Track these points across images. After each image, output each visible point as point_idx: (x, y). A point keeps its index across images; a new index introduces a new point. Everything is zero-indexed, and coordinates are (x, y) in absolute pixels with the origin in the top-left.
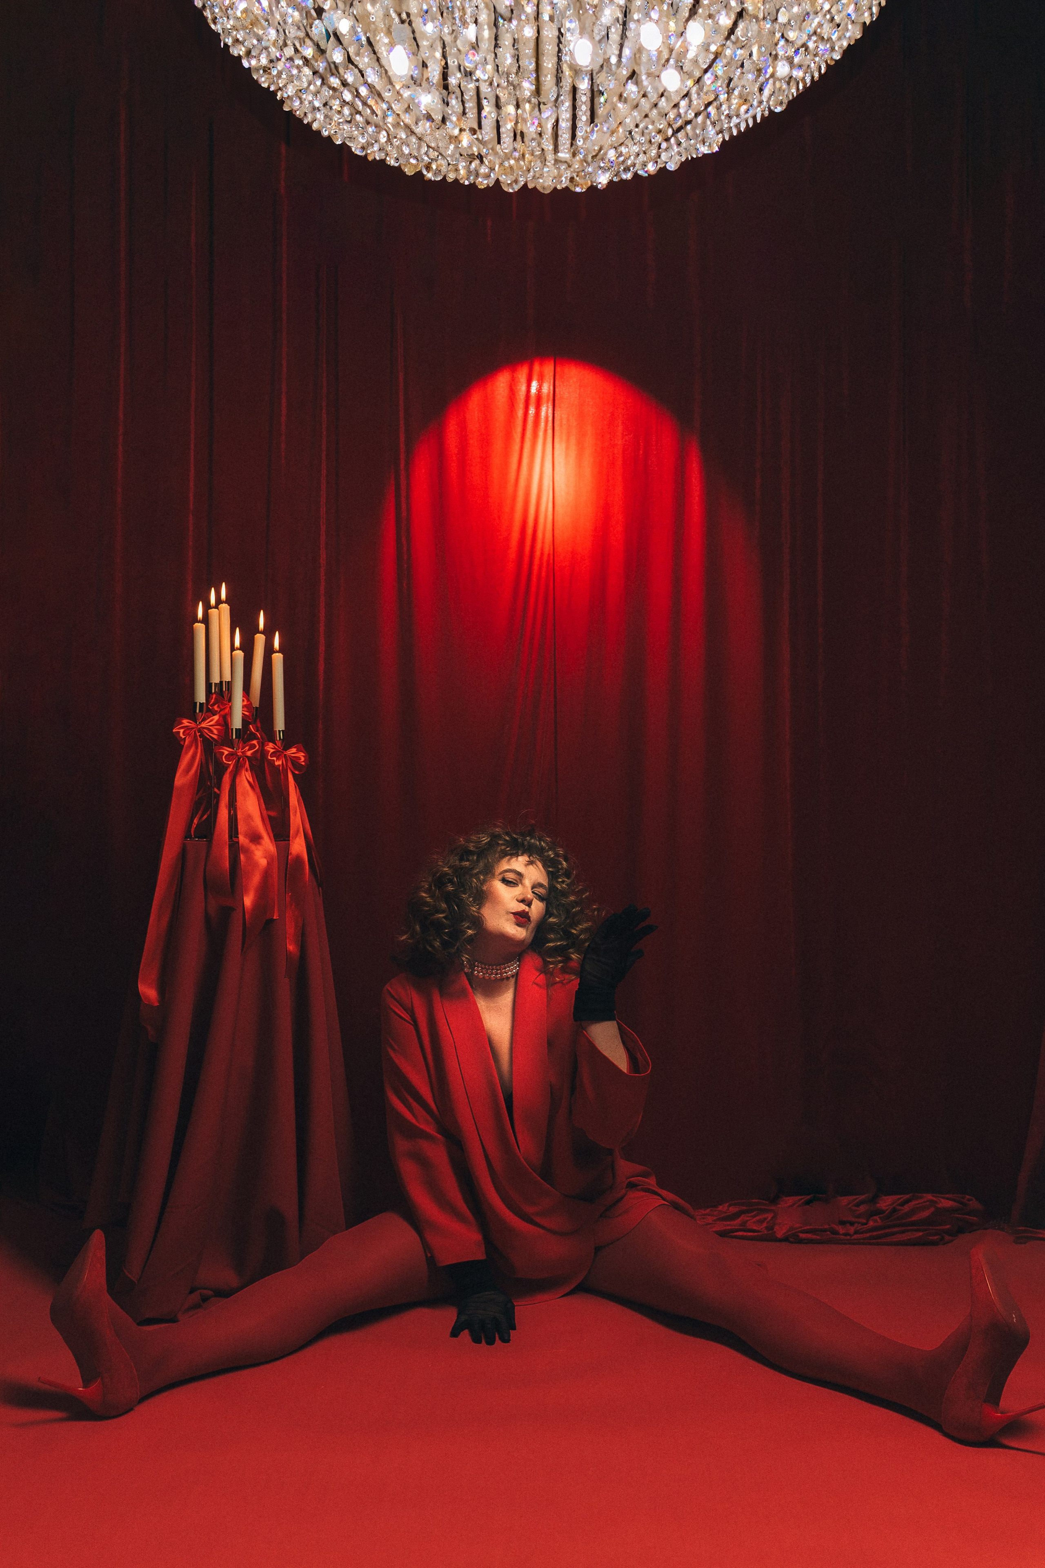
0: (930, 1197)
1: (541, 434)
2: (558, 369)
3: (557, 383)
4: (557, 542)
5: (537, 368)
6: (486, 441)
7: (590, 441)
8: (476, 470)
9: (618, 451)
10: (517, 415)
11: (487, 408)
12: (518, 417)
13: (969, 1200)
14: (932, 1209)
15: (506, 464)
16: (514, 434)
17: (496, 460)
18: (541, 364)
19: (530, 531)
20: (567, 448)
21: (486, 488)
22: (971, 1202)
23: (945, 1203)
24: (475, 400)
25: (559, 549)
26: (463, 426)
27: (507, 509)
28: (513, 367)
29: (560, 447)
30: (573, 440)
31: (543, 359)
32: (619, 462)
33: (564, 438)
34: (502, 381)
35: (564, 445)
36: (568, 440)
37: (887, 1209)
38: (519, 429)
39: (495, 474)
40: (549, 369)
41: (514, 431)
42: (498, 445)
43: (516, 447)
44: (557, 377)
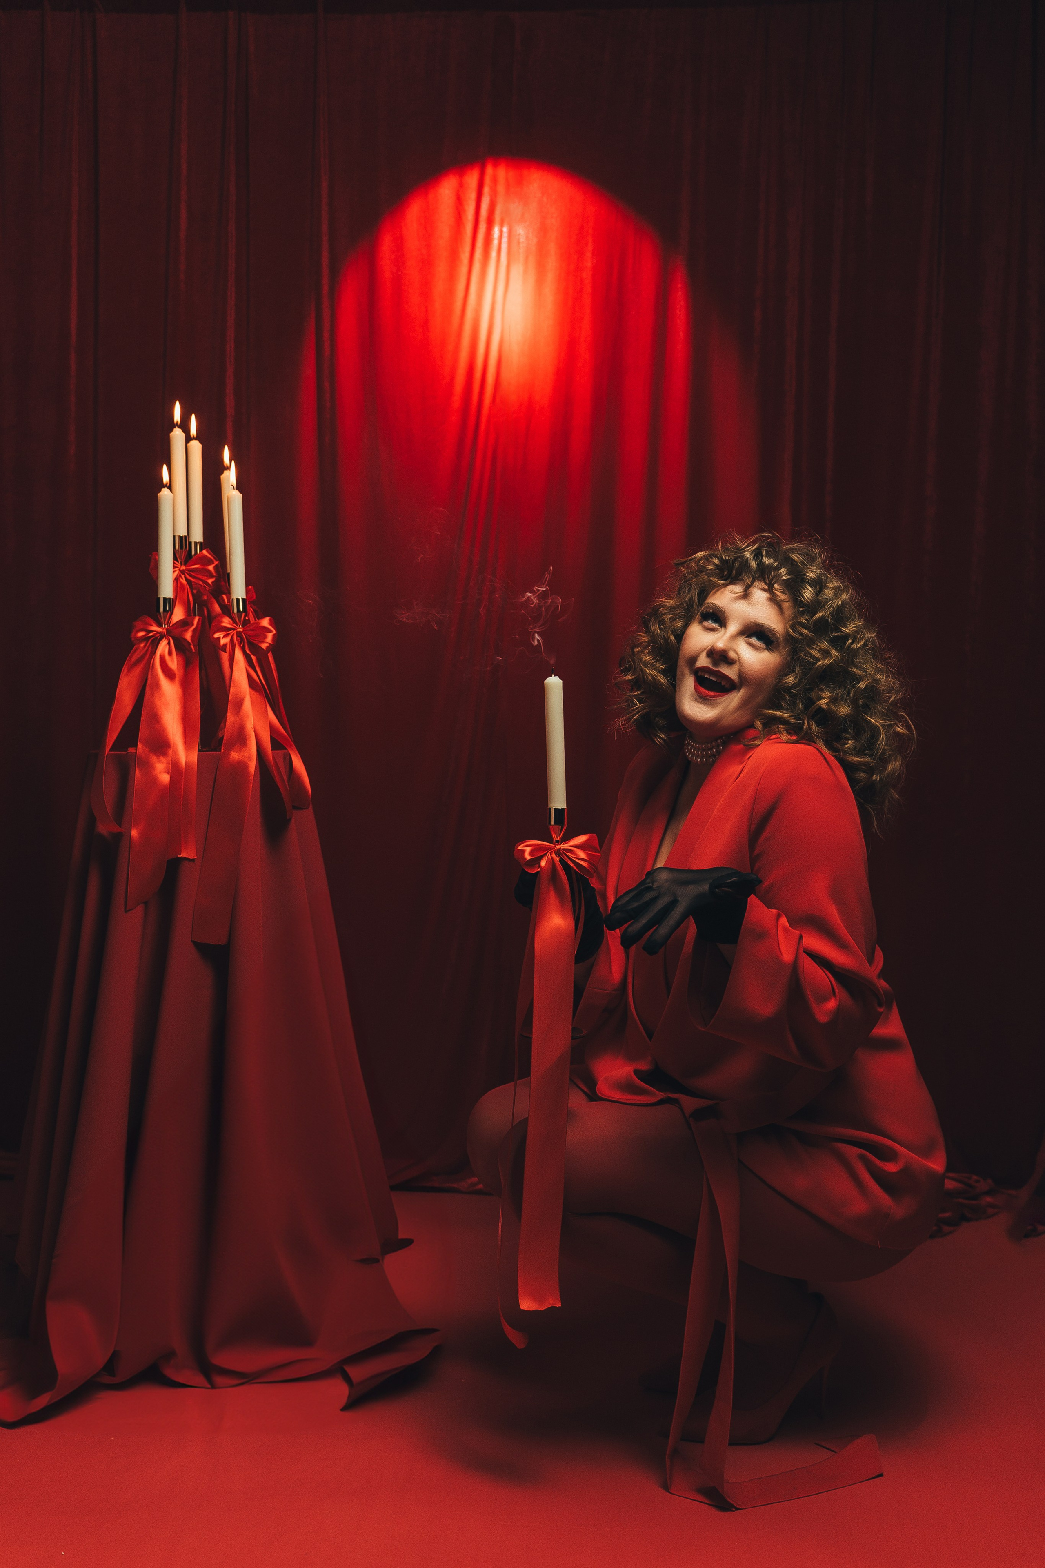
1: (494, 254)
5: (489, 170)
6: (427, 264)
7: (553, 263)
8: (414, 299)
9: (587, 275)
11: (428, 224)
12: (466, 232)
17: (439, 287)
18: (495, 166)
19: (478, 375)
21: (426, 324)
24: (414, 212)
26: (399, 244)
27: (451, 347)
28: (460, 167)
29: (517, 271)
32: (588, 289)
34: (446, 190)
35: (521, 267)
36: (526, 261)
38: (467, 248)
39: (438, 304)
40: (502, 173)
41: (461, 250)
42: (441, 268)
43: (464, 269)
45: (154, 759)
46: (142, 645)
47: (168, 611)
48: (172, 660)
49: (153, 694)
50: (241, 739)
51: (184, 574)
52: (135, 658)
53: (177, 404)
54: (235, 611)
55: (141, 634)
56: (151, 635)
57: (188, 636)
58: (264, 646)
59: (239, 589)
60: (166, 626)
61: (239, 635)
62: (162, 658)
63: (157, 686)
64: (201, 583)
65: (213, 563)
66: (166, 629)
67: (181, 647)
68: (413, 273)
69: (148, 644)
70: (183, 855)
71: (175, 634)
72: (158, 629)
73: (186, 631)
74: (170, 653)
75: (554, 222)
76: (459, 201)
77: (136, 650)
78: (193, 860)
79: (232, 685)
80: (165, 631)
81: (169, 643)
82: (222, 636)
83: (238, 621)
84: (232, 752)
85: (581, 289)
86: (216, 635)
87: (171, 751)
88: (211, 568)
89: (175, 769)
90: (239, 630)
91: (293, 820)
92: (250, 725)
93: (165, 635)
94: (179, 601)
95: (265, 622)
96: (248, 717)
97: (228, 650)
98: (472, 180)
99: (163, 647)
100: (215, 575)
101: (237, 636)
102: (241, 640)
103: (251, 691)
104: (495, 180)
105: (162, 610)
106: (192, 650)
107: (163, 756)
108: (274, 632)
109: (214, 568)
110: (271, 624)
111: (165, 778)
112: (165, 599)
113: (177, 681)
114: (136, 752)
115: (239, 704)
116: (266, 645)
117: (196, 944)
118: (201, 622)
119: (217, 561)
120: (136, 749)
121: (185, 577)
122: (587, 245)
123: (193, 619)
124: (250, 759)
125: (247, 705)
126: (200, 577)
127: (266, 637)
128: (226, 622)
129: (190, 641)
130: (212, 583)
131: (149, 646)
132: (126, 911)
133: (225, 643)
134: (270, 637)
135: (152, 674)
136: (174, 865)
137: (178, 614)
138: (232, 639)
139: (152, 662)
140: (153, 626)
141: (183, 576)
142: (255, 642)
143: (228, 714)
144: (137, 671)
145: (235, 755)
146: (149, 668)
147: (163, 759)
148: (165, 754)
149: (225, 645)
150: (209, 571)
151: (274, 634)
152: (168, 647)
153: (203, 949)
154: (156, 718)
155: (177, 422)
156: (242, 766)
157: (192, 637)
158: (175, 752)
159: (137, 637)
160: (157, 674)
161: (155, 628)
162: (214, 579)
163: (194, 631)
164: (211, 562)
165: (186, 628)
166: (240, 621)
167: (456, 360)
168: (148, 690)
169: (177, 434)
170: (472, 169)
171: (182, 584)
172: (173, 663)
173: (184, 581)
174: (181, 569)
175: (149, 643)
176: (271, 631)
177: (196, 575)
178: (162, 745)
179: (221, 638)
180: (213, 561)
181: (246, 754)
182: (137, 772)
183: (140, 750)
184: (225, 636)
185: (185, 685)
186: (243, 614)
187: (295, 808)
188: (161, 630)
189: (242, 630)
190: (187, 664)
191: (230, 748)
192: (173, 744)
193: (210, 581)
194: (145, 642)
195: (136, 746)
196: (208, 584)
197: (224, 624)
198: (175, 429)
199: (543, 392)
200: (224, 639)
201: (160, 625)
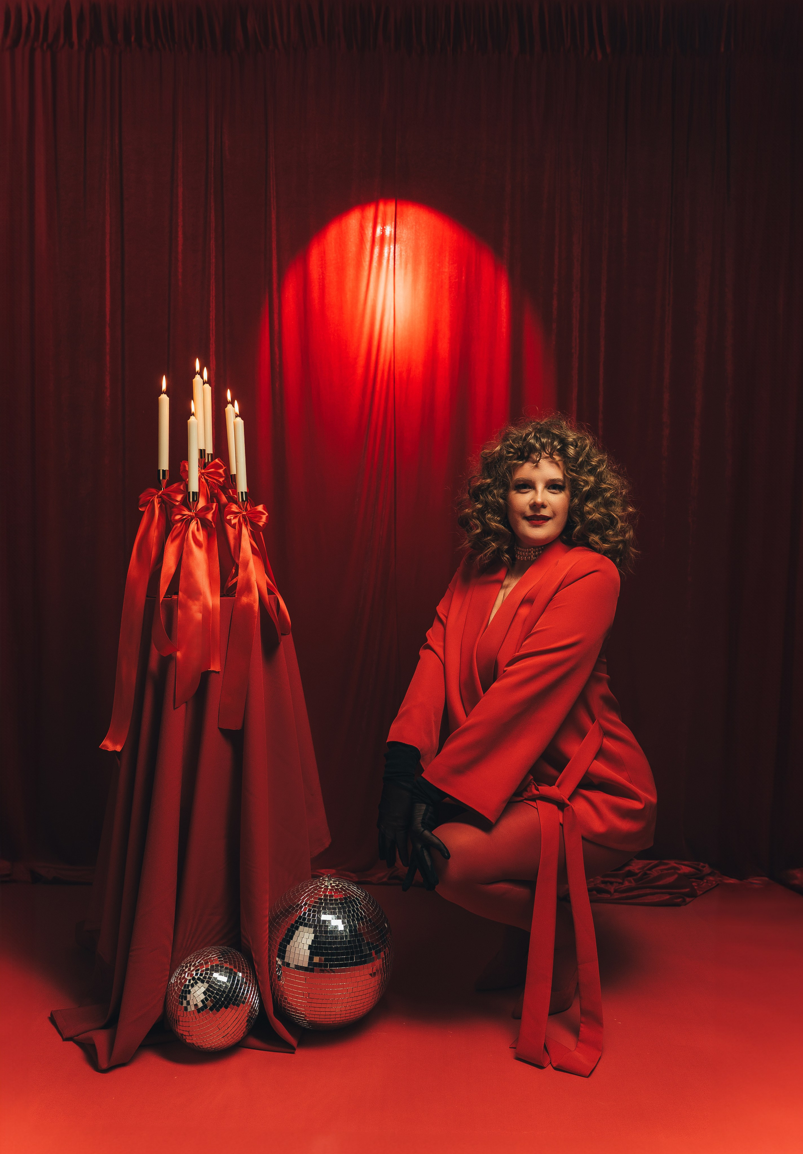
0: (673, 863)
1: (385, 263)
2: (399, 209)
3: (398, 219)
4: (397, 352)
5: (381, 207)
6: (341, 269)
7: (423, 269)
8: (333, 294)
9: (445, 277)
10: (366, 247)
11: (341, 242)
12: (366, 249)
13: (704, 867)
14: (676, 876)
15: (357, 287)
16: (364, 263)
17: (349, 284)
18: (385, 204)
19: (375, 343)
20: (406, 274)
21: (341, 309)
22: (704, 869)
23: (685, 869)
24: (332, 234)
25: (398, 358)
26: (323, 255)
27: (357, 325)
28: (362, 205)
29: (400, 273)
30: (410, 267)
31: (386, 200)
32: (446, 286)
33: (403, 265)
34: (353, 221)
35: (403, 272)
36: (406, 268)
37: (640, 872)
38: (367, 259)
39: (349, 295)
40: (391, 209)
41: (363, 260)
42: (351, 272)
43: (365, 273)
44: (398, 216)
45: (190, 603)
46: (179, 525)
47: (195, 501)
48: (200, 534)
49: (188, 558)
50: (248, 587)
51: (204, 475)
52: (175, 534)
53: (197, 360)
54: (241, 500)
55: (178, 517)
56: (184, 517)
57: (210, 516)
58: (261, 524)
59: (242, 486)
60: (194, 511)
61: (244, 516)
62: (193, 533)
63: (190, 552)
64: (215, 481)
65: (223, 468)
66: (195, 513)
67: (205, 524)
68: (332, 275)
69: (183, 525)
70: (212, 669)
71: (200, 515)
72: (189, 513)
73: (208, 513)
74: (198, 530)
75: (424, 242)
76: (362, 229)
77: (176, 528)
78: (218, 672)
79: (241, 551)
80: (194, 514)
81: (197, 523)
82: (232, 518)
83: (242, 507)
84: (242, 597)
85: (442, 287)
86: (228, 518)
87: (202, 598)
88: (221, 471)
89: (206, 611)
90: (243, 513)
91: (281, 643)
92: (254, 578)
93: (194, 518)
94: (201, 495)
95: (260, 508)
96: (252, 573)
97: (237, 527)
98: (370, 213)
99: (193, 526)
100: (224, 476)
101: (243, 518)
102: (245, 520)
103: (254, 556)
104: (385, 214)
105: (191, 500)
106: (213, 526)
107: (196, 600)
108: (267, 515)
109: (224, 471)
110: (264, 509)
111: (199, 616)
112: (193, 492)
113: (204, 548)
114: (178, 598)
115: (246, 564)
116: (263, 523)
117: (221, 730)
118: (217, 508)
119: (225, 466)
120: (178, 596)
121: (204, 477)
122: (445, 257)
123: (212, 505)
124: (255, 602)
125: (251, 565)
126: (215, 477)
127: (261, 518)
128: (234, 508)
129: (211, 520)
130: (223, 481)
131: (184, 525)
132: (174, 709)
133: (235, 523)
134: (264, 518)
135: (187, 544)
136: (206, 676)
137: (202, 503)
138: (239, 520)
139: (186, 536)
140: (185, 511)
141: (203, 477)
142: (255, 521)
143: (239, 571)
144: (177, 542)
145: (244, 600)
146: (184, 540)
147: (197, 603)
148: (198, 599)
149: (235, 524)
150: (220, 473)
151: (267, 516)
152: (196, 525)
153: (226, 733)
154: (190, 574)
155: (198, 371)
156: (250, 606)
157: (213, 518)
158: (205, 598)
159: (176, 519)
160: (190, 544)
161: (186, 512)
162: (223, 479)
163: (213, 513)
164: (222, 468)
165: (208, 512)
166: (244, 508)
167: (361, 333)
168: (184, 555)
169: (197, 379)
170: (370, 206)
171: (202, 482)
172: (201, 536)
173: (204, 480)
174: (202, 472)
175: (184, 523)
176: (264, 514)
177: (212, 477)
178: (194, 593)
179: (232, 519)
180: (222, 467)
181: (252, 599)
182: (179, 612)
183: (181, 597)
184: (235, 518)
185: (209, 551)
186: (246, 502)
187: (282, 634)
188: (191, 514)
189: (245, 514)
190: (209, 537)
191: (241, 594)
192: (203, 592)
193: (221, 480)
194: (181, 523)
195: (177, 593)
196: (220, 482)
197: (233, 510)
198: (196, 376)
199: (419, 355)
200: (234, 520)
201: (190, 510)
